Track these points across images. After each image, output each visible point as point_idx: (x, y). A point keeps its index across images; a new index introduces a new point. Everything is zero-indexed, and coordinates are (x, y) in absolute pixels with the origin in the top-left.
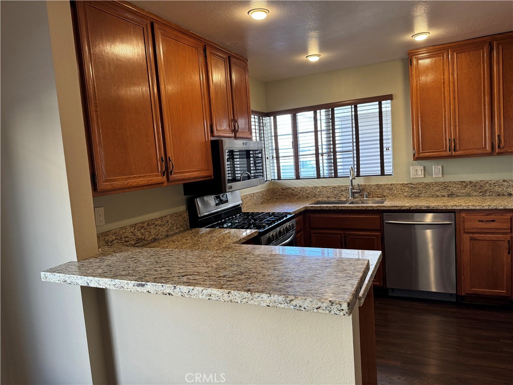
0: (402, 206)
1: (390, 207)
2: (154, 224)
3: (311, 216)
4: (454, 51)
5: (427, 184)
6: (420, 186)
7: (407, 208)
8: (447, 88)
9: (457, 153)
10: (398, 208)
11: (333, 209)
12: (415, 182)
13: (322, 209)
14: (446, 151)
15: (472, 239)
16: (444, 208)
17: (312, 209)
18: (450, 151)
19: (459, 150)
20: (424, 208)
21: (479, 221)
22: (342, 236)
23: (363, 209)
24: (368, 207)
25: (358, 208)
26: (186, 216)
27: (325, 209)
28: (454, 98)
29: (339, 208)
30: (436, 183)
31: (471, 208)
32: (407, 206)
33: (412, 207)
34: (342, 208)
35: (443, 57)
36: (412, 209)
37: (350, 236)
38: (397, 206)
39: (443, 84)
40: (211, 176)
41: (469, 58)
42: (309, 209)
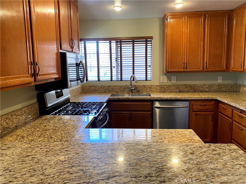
0: (163, 98)
1: (157, 98)
2: (16, 114)
3: (112, 103)
4: (188, 17)
5: (169, 86)
6: (165, 87)
7: (166, 99)
8: (184, 36)
9: (187, 70)
10: (161, 99)
11: (126, 99)
12: (163, 84)
13: (119, 100)
14: (182, 69)
15: (196, 115)
16: (184, 99)
17: (113, 99)
18: (184, 69)
19: (188, 69)
20: (174, 99)
21: (200, 105)
22: (129, 115)
23: (143, 99)
24: (145, 98)
25: (140, 99)
26: (37, 107)
27: (121, 99)
28: (187, 41)
29: (129, 99)
30: (173, 85)
31: (197, 99)
32: (166, 98)
33: (168, 98)
34: (130, 99)
35: (183, 19)
36: (168, 99)
37: (134, 115)
38: (160, 98)
39: (182, 34)
40: (59, 78)
41: (195, 21)
42: (111, 99)
